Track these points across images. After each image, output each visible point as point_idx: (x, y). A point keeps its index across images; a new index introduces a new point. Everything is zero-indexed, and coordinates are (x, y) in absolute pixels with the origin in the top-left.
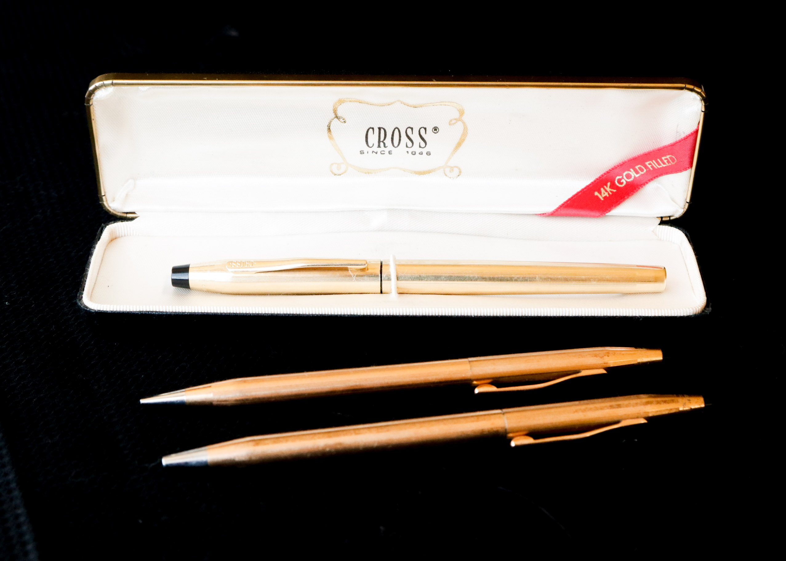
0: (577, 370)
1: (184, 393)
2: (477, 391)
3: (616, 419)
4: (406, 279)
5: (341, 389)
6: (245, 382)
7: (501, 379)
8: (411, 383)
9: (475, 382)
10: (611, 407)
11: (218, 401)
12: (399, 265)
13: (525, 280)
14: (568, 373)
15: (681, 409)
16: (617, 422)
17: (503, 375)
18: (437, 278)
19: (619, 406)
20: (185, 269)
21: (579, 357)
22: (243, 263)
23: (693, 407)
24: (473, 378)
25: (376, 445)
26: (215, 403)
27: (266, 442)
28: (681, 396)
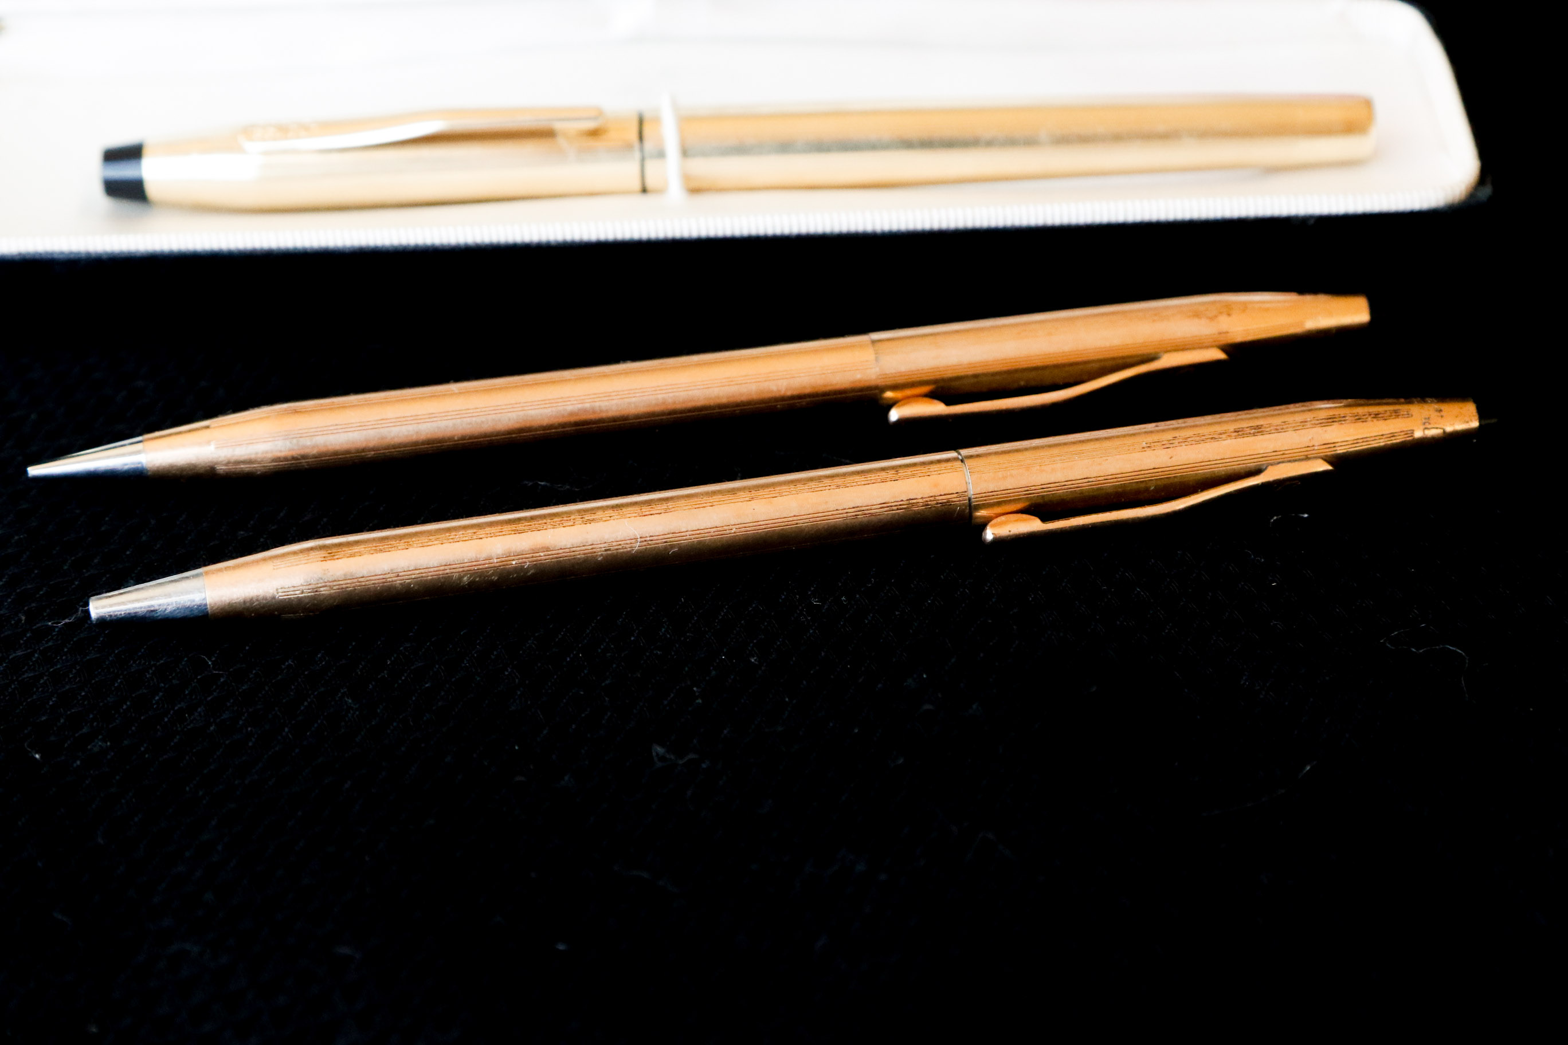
0: (1151, 354)
1: (139, 446)
2: (894, 415)
3: (1252, 465)
4: (705, 153)
5: (545, 422)
6: (296, 412)
7: (954, 384)
8: (724, 401)
9: (889, 394)
10: (1239, 433)
11: (228, 463)
12: (686, 120)
13: (1011, 142)
14: (1129, 361)
15: (1418, 434)
16: (1257, 472)
17: (961, 373)
18: (785, 147)
19: (1258, 430)
20: (132, 153)
21: (1154, 321)
22: (283, 130)
23: (1449, 429)
24: (880, 382)
25: (637, 547)
26: (221, 468)
27: (356, 549)
28: (1419, 402)
